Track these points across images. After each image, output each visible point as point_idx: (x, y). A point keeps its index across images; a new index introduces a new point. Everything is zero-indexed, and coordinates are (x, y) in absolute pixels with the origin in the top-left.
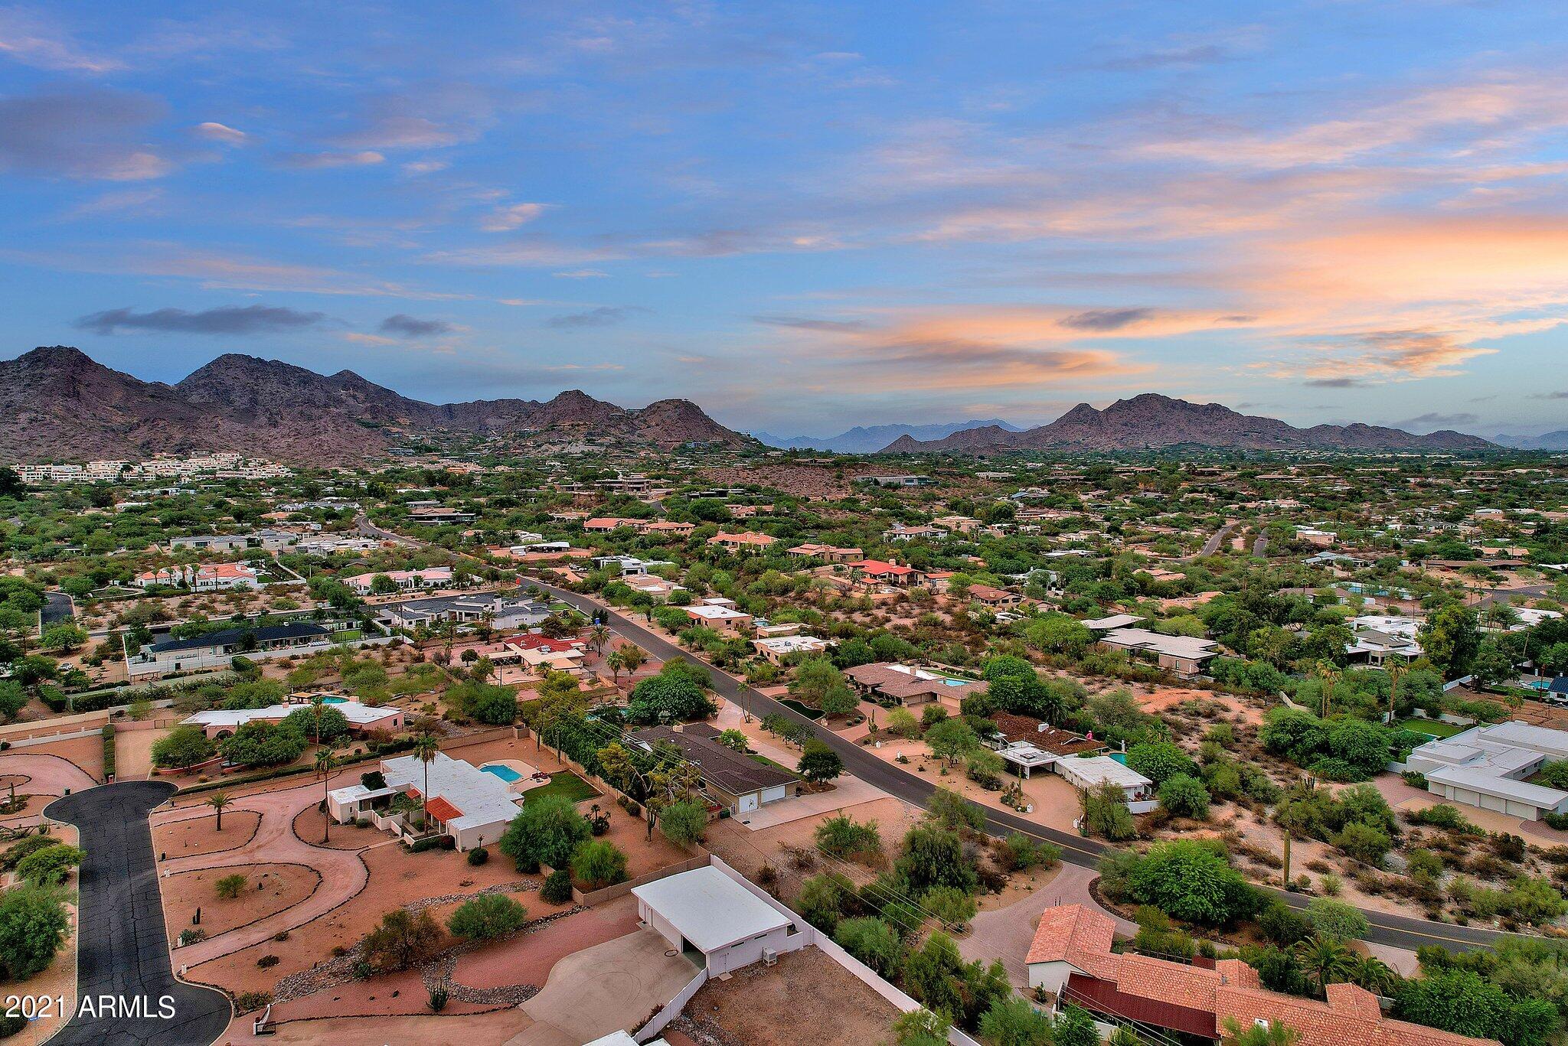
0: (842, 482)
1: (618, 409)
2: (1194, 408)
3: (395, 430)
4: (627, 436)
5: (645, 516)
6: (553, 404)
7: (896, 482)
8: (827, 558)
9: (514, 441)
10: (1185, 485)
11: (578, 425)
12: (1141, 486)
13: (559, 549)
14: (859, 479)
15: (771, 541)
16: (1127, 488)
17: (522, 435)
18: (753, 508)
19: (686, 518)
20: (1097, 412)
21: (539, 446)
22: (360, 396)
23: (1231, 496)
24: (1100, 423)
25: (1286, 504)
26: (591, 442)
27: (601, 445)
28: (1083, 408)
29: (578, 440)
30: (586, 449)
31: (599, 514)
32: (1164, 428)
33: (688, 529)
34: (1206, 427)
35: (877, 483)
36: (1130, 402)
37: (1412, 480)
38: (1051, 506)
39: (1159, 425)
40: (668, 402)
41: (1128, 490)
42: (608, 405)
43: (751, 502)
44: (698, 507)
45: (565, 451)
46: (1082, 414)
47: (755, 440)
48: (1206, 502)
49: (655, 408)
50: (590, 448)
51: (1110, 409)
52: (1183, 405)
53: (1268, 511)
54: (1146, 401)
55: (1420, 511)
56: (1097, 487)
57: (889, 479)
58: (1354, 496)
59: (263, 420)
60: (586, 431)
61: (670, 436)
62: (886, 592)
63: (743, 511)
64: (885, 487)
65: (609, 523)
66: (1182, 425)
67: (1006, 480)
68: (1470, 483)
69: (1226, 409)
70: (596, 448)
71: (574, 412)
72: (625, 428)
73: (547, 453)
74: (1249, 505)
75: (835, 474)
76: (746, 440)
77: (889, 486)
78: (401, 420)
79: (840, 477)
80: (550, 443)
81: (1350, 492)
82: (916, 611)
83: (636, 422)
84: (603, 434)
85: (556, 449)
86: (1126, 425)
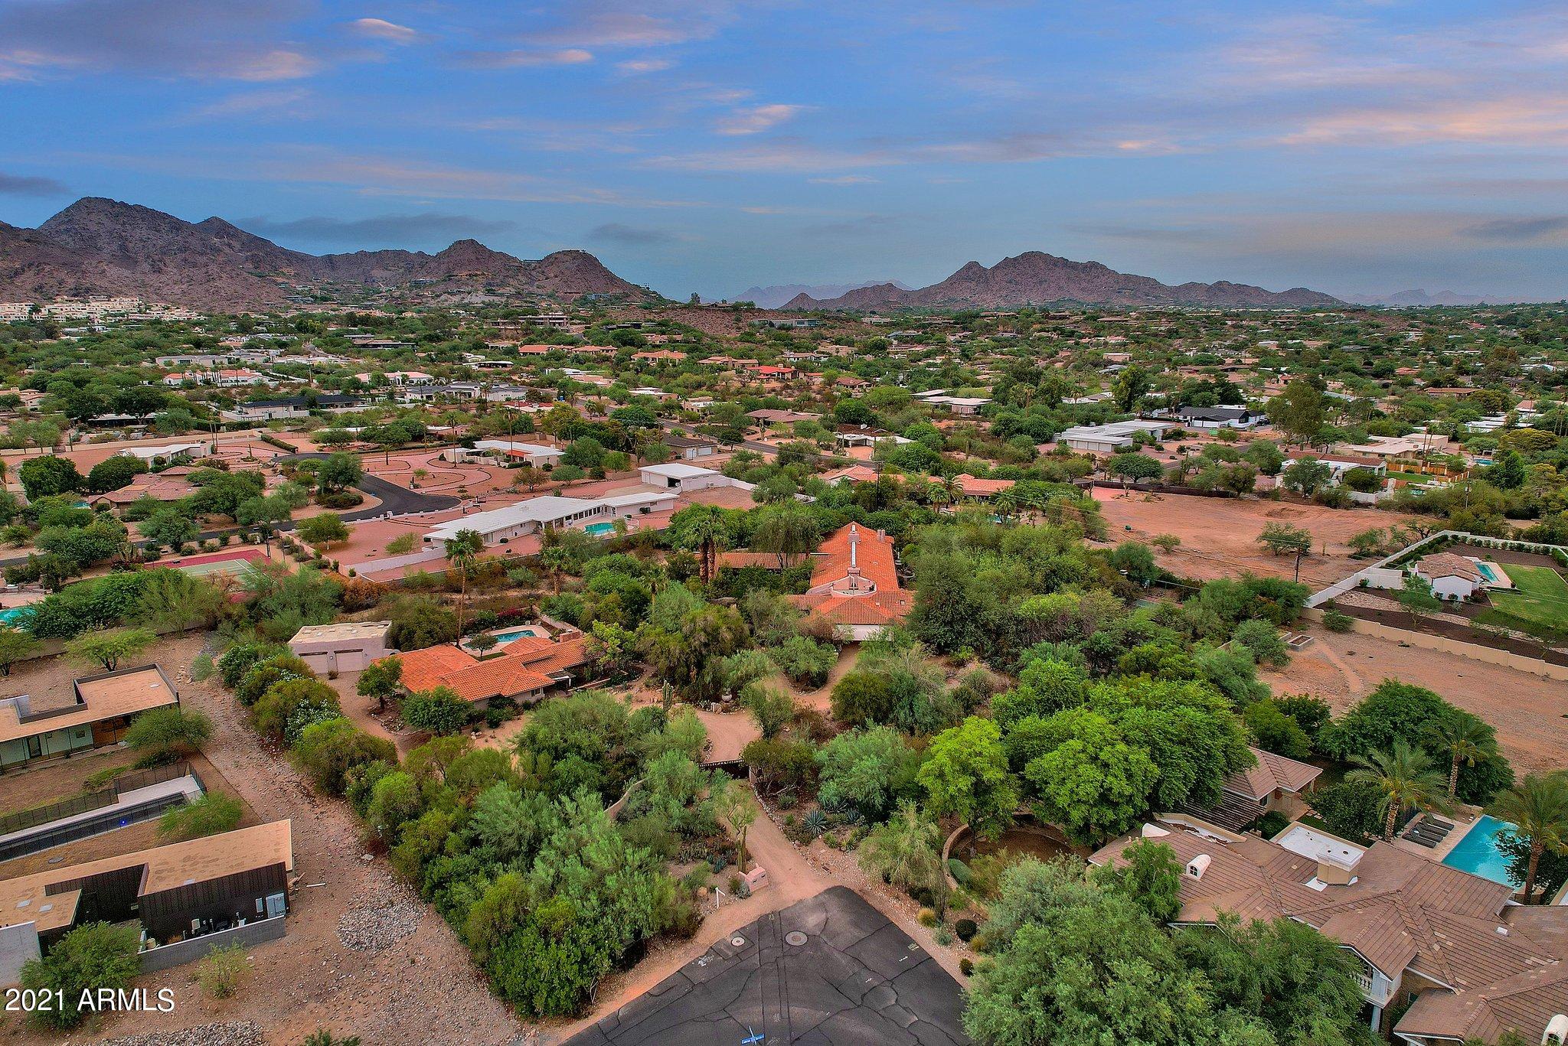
0: (741, 324)
1: (515, 259)
2: (1075, 266)
3: (280, 280)
4: (526, 286)
5: (571, 344)
6: (447, 253)
7: (789, 324)
8: (730, 366)
9: (410, 291)
10: (1038, 326)
11: (476, 275)
12: (1001, 328)
13: (505, 365)
14: (756, 322)
15: (684, 356)
16: (987, 329)
17: (418, 285)
18: (665, 337)
19: (609, 343)
20: (985, 269)
21: (438, 296)
22: (237, 245)
23: (1072, 334)
24: (987, 281)
25: (1112, 340)
26: (490, 292)
27: (502, 295)
28: (972, 266)
29: (477, 290)
30: (488, 299)
31: (531, 342)
32: (1045, 285)
33: (613, 352)
34: (1084, 285)
35: (772, 325)
36: (1015, 259)
37: (1229, 323)
38: (920, 342)
39: (1041, 282)
40: (565, 253)
41: (988, 332)
42: (504, 255)
43: (663, 333)
44: (617, 335)
45: (466, 301)
46: (972, 273)
47: (654, 293)
48: (1050, 339)
49: (552, 259)
50: (491, 298)
51: (996, 267)
52: (1064, 263)
53: (1098, 345)
54: (1029, 258)
55: (1216, 343)
56: (964, 329)
57: (783, 322)
58: (1172, 334)
59: (146, 267)
60: (484, 281)
61: (569, 287)
62: (774, 384)
63: (657, 339)
64: (779, 328)
65: (542, 349)
66: (1062, 283)
67: (886, 325)
68: (1274, 325)
69: (1103, 267)
70: (495, 298)
71: (470, 261)
72: (523, 279)
73: (446, 303)
74: (1083, 341)
75: (733, 317)
76: (646, 292)
77: (781, 328)
78: (285, 270)
79: (738, 320)
80: (449, 293)
81: (1170, 331)
82: (797, 393)
83: (534, 273)
84: (503, 285)
85: (456, 299)
86: (1010, 282)
